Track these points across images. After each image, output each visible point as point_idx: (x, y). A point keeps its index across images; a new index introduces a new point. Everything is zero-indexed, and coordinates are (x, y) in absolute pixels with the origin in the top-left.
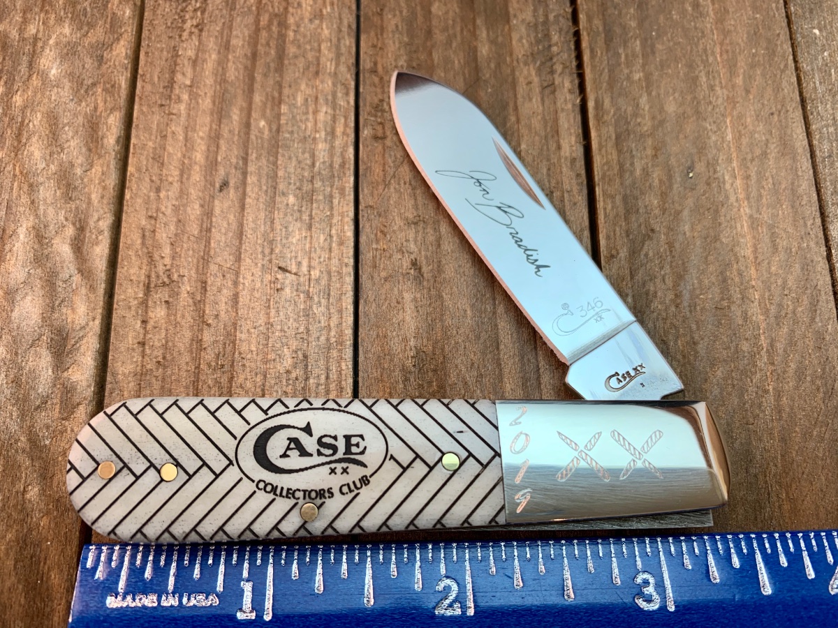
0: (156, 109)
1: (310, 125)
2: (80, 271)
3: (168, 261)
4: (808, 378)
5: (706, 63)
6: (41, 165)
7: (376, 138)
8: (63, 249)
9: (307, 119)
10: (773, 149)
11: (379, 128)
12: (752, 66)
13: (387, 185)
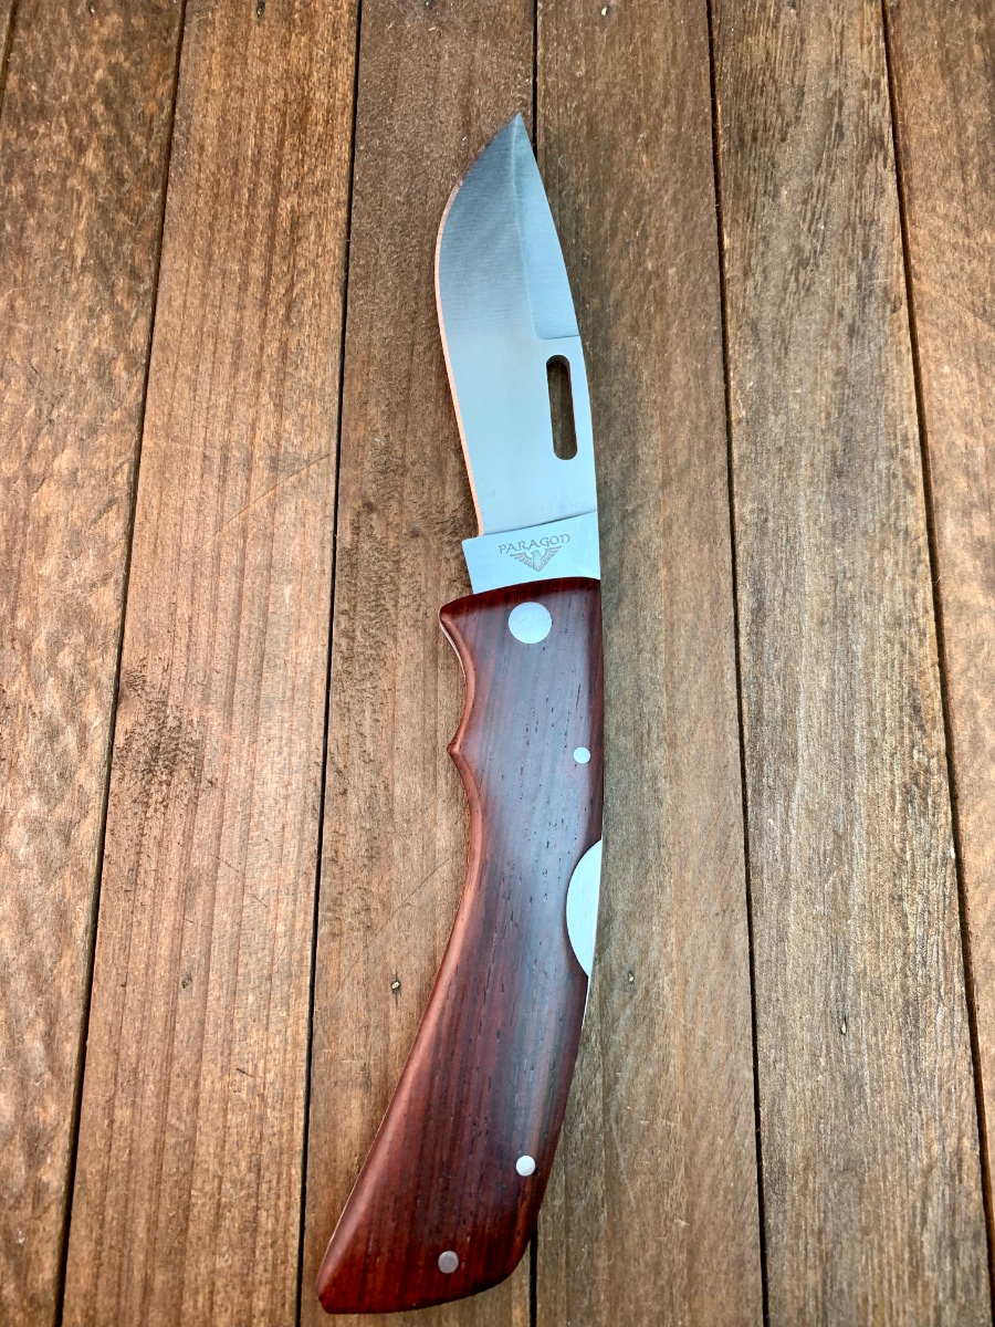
0: (122, 895)
1: (272, 916)
2: (51, 1069)
3: (134, 1060)
4: (721, 1193)
5: (659, 857)
6: (14, 955)
7: (333, 935)
8: (35, 1047)
9: (268, 912)
10: (714, 953)
11: (335, 923)
12: (703, 862)
13: (341, 985)
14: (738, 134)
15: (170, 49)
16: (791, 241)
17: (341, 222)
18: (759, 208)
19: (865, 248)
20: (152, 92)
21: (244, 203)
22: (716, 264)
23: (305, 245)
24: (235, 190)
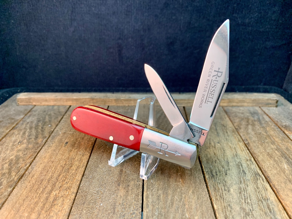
14: (211, 173)
15: (36, 152)
16: (240, 206)
17: (71, 199)
18: (224, 195)
19: (268, 208)
20: (25, 161)
21: (40, 192)
22: (213, 215)
23: (56, 207)
24: (39, 188)
